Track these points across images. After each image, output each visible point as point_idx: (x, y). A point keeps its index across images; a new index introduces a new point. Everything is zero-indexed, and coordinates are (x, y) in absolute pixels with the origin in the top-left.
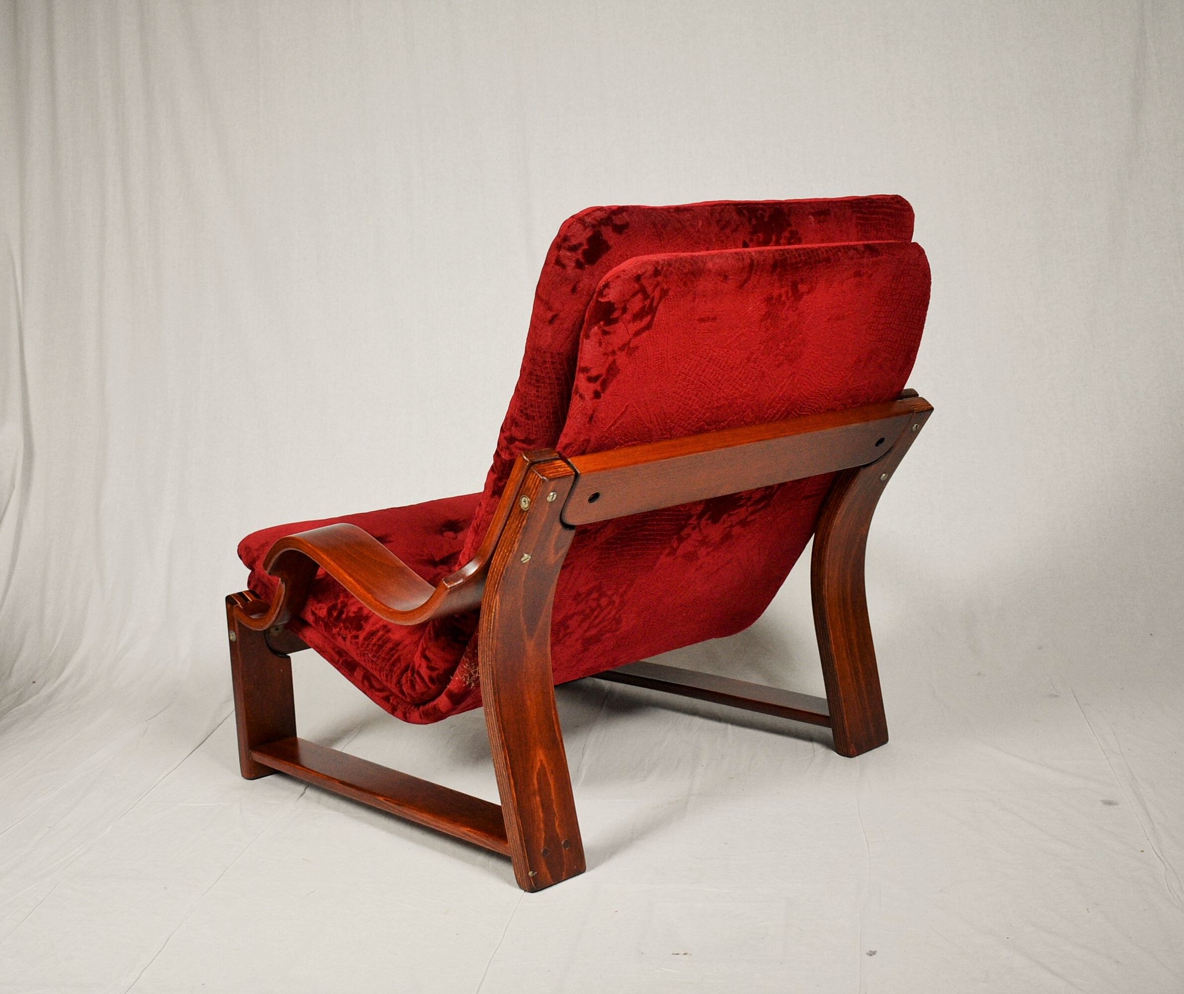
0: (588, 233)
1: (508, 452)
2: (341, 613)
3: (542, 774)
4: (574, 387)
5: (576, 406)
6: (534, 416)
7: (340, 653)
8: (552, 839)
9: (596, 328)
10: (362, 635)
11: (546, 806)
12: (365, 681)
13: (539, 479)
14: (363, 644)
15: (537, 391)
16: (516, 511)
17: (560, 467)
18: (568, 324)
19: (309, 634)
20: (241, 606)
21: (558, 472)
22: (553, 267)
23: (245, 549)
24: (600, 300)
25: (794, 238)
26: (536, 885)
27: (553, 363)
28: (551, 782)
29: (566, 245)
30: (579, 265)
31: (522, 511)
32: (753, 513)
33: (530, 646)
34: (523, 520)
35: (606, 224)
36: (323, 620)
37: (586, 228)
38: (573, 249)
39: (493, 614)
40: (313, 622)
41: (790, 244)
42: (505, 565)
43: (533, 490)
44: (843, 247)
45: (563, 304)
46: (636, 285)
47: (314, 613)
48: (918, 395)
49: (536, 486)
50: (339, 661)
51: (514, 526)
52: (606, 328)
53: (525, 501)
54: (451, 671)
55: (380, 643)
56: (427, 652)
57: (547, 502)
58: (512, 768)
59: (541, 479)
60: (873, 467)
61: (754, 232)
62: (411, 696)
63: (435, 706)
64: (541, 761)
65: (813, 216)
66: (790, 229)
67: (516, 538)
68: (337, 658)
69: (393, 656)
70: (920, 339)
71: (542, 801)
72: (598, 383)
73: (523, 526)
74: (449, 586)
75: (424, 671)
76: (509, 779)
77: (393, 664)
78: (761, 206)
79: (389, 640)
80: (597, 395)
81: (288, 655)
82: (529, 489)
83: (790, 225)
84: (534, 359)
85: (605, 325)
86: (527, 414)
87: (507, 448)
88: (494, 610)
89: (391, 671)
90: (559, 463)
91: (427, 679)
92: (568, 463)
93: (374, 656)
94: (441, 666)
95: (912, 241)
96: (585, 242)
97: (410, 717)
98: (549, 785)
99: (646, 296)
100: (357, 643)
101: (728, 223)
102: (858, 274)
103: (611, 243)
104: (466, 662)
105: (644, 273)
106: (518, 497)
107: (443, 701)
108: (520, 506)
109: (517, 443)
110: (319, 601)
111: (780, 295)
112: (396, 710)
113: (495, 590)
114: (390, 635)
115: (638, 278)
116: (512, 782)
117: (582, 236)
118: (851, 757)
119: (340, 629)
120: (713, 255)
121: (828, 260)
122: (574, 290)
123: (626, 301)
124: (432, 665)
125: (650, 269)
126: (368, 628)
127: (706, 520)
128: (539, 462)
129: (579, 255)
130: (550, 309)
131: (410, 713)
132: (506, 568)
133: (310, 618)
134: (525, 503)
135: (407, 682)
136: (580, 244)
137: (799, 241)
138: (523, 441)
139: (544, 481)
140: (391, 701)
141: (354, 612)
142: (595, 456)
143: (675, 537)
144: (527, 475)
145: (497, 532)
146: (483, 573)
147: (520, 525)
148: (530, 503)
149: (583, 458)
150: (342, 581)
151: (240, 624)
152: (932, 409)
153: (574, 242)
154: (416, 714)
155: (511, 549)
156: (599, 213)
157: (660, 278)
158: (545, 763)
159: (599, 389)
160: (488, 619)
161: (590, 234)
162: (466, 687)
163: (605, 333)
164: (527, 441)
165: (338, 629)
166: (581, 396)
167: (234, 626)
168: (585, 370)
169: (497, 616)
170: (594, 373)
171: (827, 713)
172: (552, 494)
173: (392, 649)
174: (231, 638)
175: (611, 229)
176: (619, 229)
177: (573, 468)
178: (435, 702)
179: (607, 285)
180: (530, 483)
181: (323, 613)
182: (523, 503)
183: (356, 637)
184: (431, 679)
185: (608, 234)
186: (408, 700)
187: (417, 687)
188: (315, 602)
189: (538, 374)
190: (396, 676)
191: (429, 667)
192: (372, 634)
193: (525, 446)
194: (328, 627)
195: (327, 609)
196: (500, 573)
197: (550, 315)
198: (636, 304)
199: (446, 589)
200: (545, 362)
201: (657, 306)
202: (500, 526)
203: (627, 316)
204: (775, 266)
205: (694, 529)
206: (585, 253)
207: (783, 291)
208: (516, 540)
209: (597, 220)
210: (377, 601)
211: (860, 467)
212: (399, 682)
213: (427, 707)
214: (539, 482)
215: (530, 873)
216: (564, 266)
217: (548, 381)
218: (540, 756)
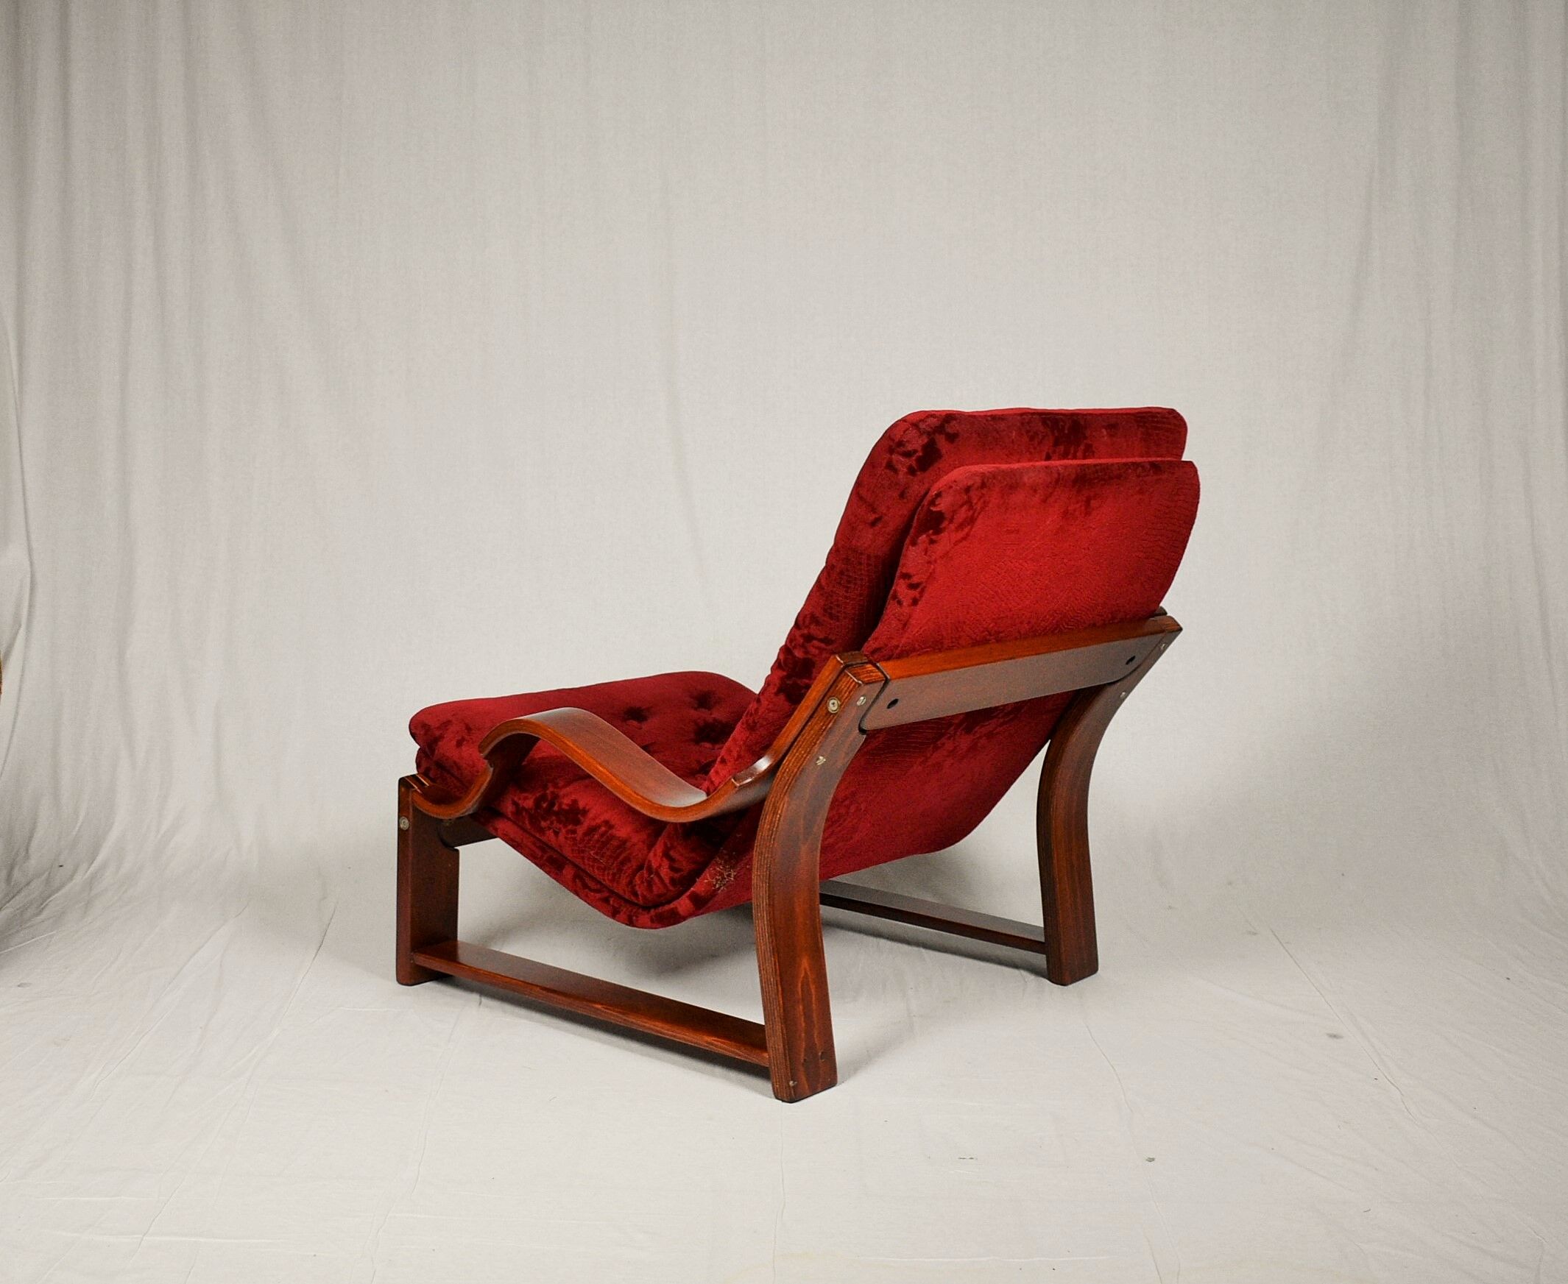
0: (925, 439)
1: (802, 650)
2: (552, 804)
3: (806, 984)
4: (892, 592)
5: (891, 609)
6: (838, 616)
7: (544, 847)
8: (811, 1048)
9: (924, 536)
10: (581, 830)
11: (808, 1016)
12: (577, 880)
13: (854, 683)
14: (582, 840)
15: (847, 592)
16: (821, 712)
17: (871, 671)
18: (890, 528)
19: (501, 825)
20: (419, 790)
21: (871, 676)
22: (883, 470)
23: (422, 727)
24: (932, 508)
25: (1089, 452)
26: (795, 1095)
27: (868, 565)
28: (813, 991)
29: (902, 449)
30: (912, 471)
31: (828, 713)
32: (1002, 725)
33: (804, 849)
34: (830, 722)
35: (940, 433)
36: (527, 811)
37: (921, 434)
38: (907, 454)
39: (778, 816)
40: (512, 812)
41: (1085, 458)
42: (799, 767)
43: (845, 693)
44: (1133, 463)
45: (888, 508)
46: (965, 497)
47: (515, 803)
48: (1166, 613)
49: (850, 689)
50: (542, 856)
51: (817, 728)
52: (933, 537)
53: (833, 704)
54: (697, 873)
55: (603, 839)
56: (672, 853)
57: (856, 705)
58: (780, 975)
59: (856, 683)
60: (1118, 684)
61: (1056, 444)
62: (644, 897)
63: (673, 909)
64: (805, 969)
65: (1106, 429)
66: (1085, 441)
67: (817, 740)
68: (539, 853)
69: (620, 854)
70: (1181, 559)
71: (804, 1009)
72: (919, 590)
73: (828, 728)
74: (738, 785)
75: (665, 872)
76: (777, 985)
77: (622, 863)
78: (1061, 417)
79: (613, 837)
80: (915, 602)
81: (456, 848)
82: (841, 691)
83: (1086, 438)
84: (847, 559)
85: (934, 534)
86: (831, 614)
87: (803, 646)
88: (779, 812)
89: (620, 870)
90: (869, 667)
91: (667, 881)
92: (878, 668)
93: (596, 854)
94: (686, 866)
95: (1184, 458)
96: (919, 449)
97: (637, 920)
98: (811, 994)
99: (971, 508)
100: (574, 839)
101: (1036, 433)
102: (1141, 492)
103: (944, 451)
104: (721, 864)
105: (973, 484)
106: (826, 699)
107: (683, 904)
108: (827, 708)
109: (815, 642)
110: (524, 791)
111: (1075, 510)
112: (619, 912)
113: (784, 791)
114: (614, 831)
115: (968, 489)
116: (780, 989)
117: (916, 443)
118: (1064, 984)
119: (552, 823)
120: (1027, 468)
121: (1119, 477)
122: (902, 495)
123: (954, 512)
124: (676, 866)
125: (978, 480)
126: (586, 823)
127: (962, 730)
128: (852, 665)
129: (912, 461)
130: (874, 510)
131: (637, 917)
132: (800, 769)
133: (509, 808)
134: (833, 706)
135: (642, 882)
136: (915, 451)
137: (1093, 456)
138: (821, 641)
139: (860, 685)
140: (611, 902)
141: (567, 805)
142: (898, 662)
143: (932, 746)
144: (840, 678)
145: (795, 732)
146: (772, 771)
147: (824, 728)
148: (840, 706)
149: (890, 663)
150: (593, 772)
151: (415, 810)
152: (1181, 629)
153: (909, 447)
154: (645, 918)
155: (810, 750)
156: (931, 420)
157: (984, 491)
158: (808, 969)
159: (918, 596)
160: (772, 820)
161: (926, 441)
162: (715, 891)
163: (932, 542)
164: (826, 641)
165: (548, 822)
166: (900, 603)
167: (409, 813)
168: (906, 576)
169: (782, 819)
170: (915, 580)
171: (1042, 939)
172: (862, 698)
173: (619, 847)
174: (402, 826)
175: (944, 438)
176: (952, 438)
177: (882, 673)
178: (672, 906)
179: (939, 495)
180: (842, 685)
181: (529, 803)
182: (831, 705)
183: (574, 832)
184: (673, 881)
185: (941, 442)
186: (641, 902)
187: (655, 889)
188: (518, 792)
189: (851, 574)
190: (627, 876)
191: (672, 868)
192: (591, 830)
193: (823, 645)
194: (534, 819)
195: (534, 800)
196: (792, 775)
197: (872, 517)
198: (963, 514)
199: (736, 787)
200: (860, 564)
201: (978, 516)
202: (799, 727)
203: (952, 526)
204: (1075, 482)
205: (949, 738)
206: (919, 460)
207: (1078, 506)
208: (818, 742)
209: (931, 428)
210: (638, 795)
211: (1105, 685)
212: (630, 883)
213: (660, 910)
214: (854, 686)
215: (791, 1083)
216: (896, 471)
217: (859, 582)
218: (805, 963)
